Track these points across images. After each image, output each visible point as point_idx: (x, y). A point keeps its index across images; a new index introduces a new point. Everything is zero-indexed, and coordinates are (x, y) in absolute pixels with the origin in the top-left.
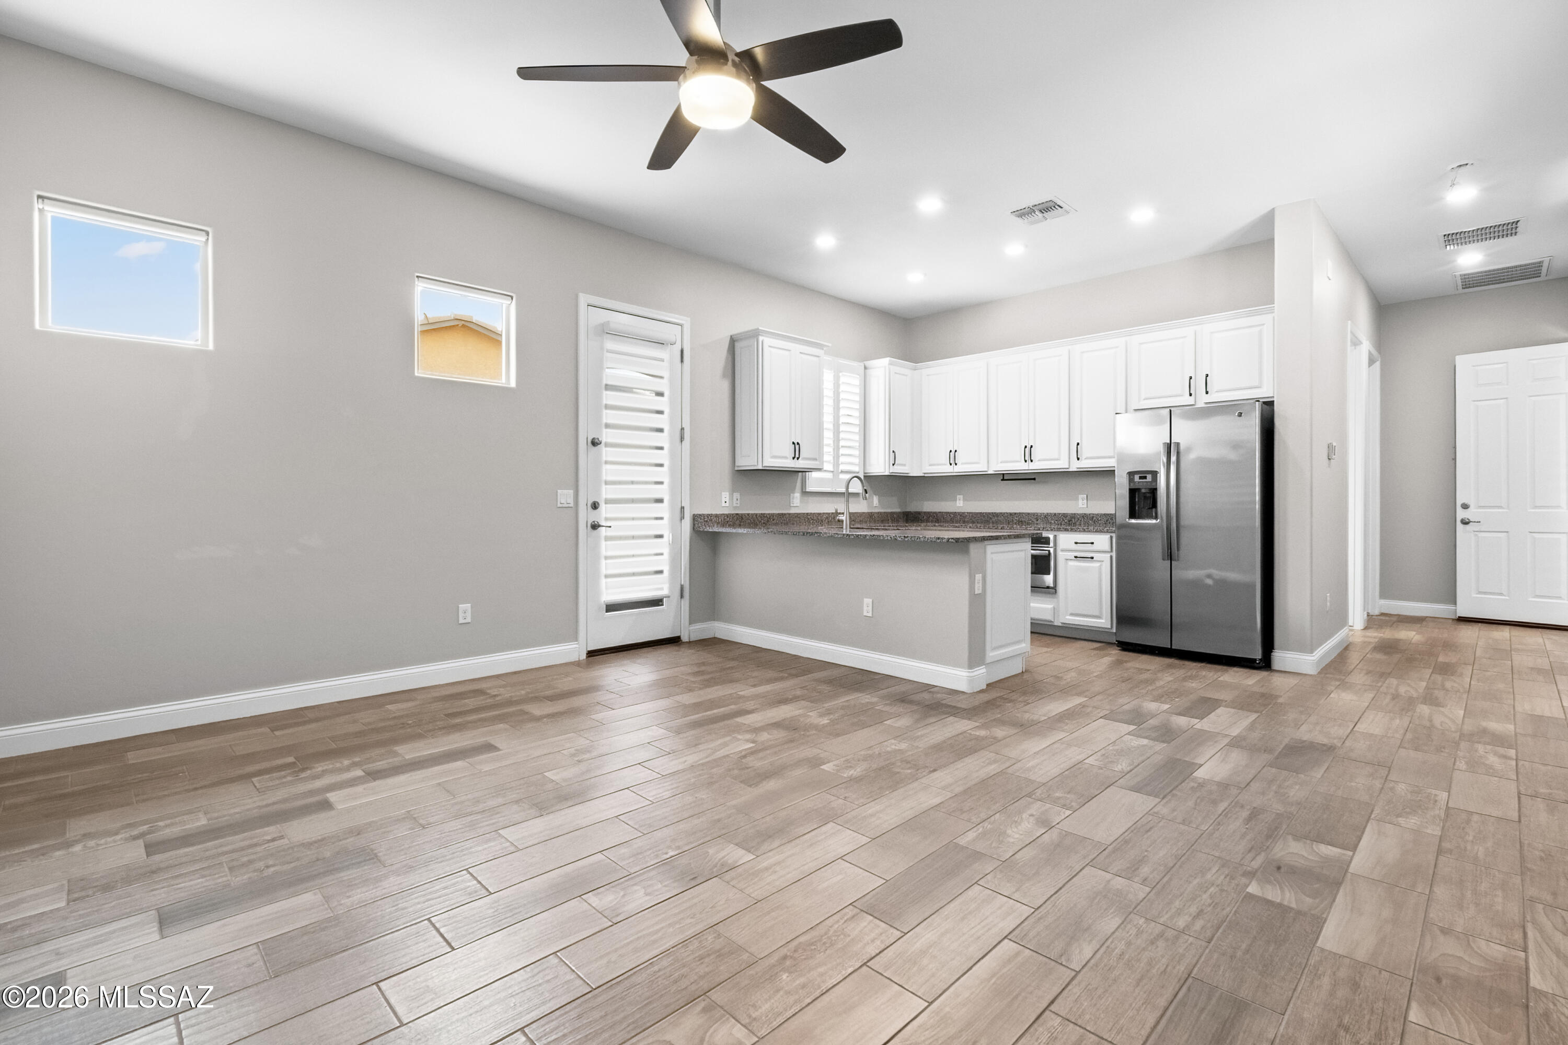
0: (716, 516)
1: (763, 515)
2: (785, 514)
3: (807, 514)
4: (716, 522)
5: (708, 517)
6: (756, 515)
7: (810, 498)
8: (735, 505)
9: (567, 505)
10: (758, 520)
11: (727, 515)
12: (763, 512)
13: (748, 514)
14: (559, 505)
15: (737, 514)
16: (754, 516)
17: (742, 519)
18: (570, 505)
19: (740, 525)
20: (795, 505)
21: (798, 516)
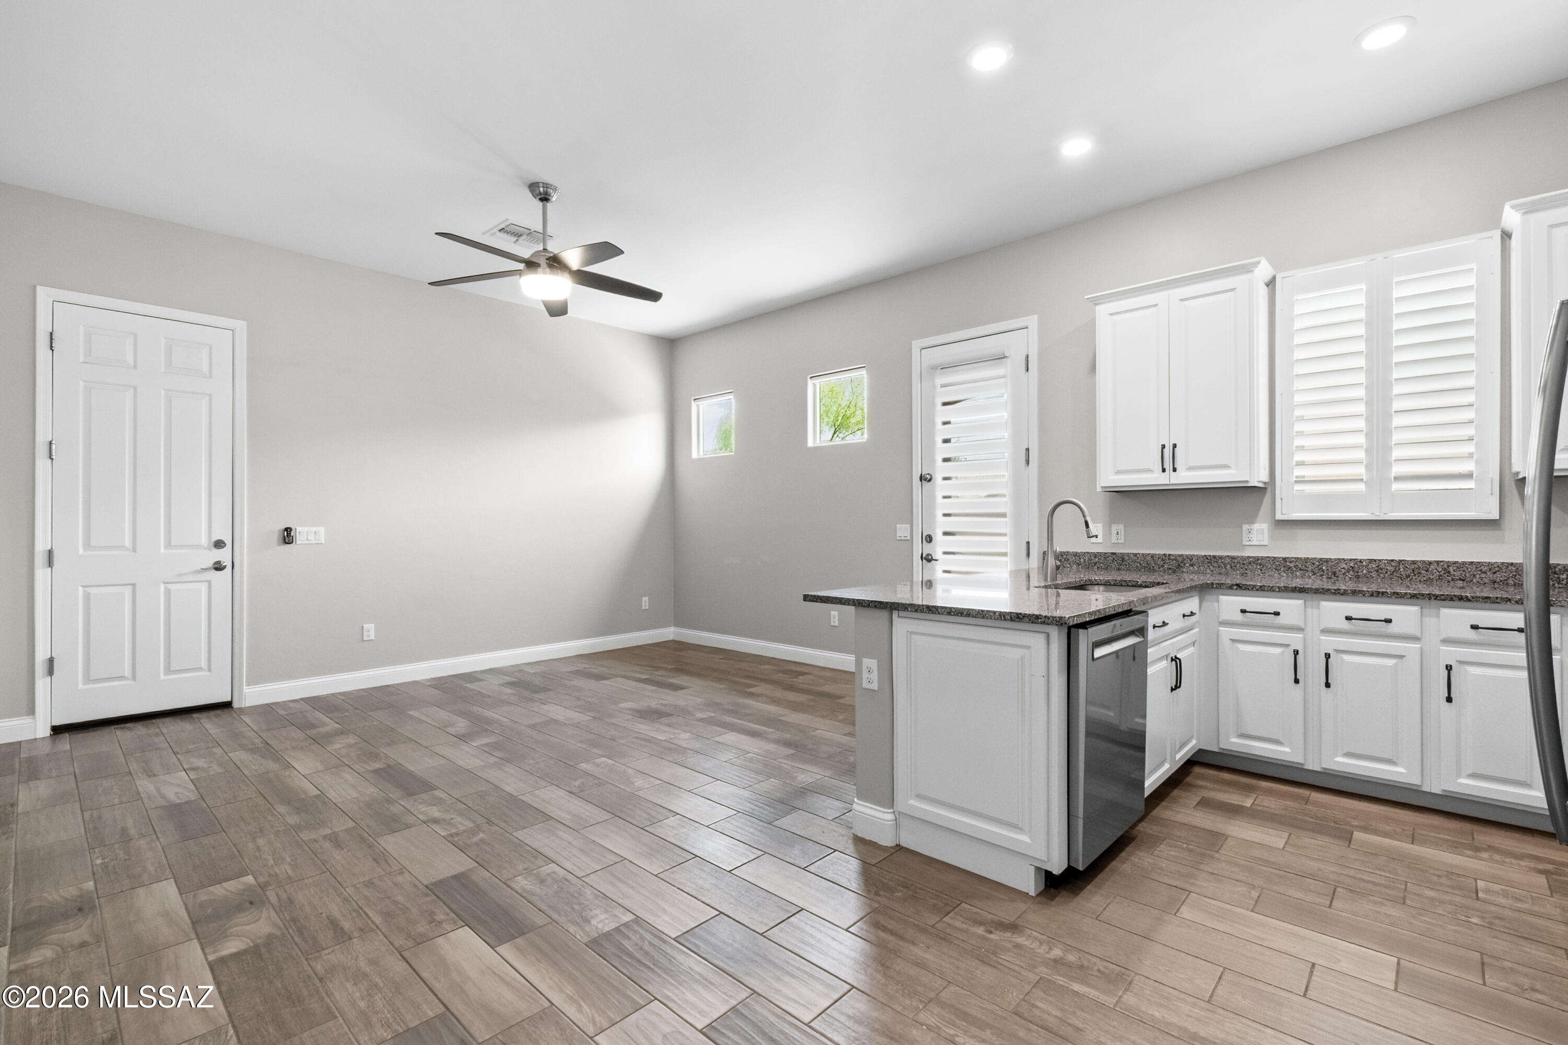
0: (1076, 554)
1: (1166, 558)
2: (1221, 557)
3: (1285, 559)
4: (1075, 563)
5: (1062, 556)
6: (1152, 556)
7: (1299, 531)
8: (1114, 540)
9: (904, 538)
10: (1156, 564)
11: (1095, 555)
12: (1168, 553)
13: (1135, 555)
14: (898, 538)
15: (1113, 554)
16: (1149, 558)
17: (1123, 560)
18: (906, 538)
19: (1119, 569)
20: (1252, 543)
21: (1258, 563)
